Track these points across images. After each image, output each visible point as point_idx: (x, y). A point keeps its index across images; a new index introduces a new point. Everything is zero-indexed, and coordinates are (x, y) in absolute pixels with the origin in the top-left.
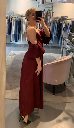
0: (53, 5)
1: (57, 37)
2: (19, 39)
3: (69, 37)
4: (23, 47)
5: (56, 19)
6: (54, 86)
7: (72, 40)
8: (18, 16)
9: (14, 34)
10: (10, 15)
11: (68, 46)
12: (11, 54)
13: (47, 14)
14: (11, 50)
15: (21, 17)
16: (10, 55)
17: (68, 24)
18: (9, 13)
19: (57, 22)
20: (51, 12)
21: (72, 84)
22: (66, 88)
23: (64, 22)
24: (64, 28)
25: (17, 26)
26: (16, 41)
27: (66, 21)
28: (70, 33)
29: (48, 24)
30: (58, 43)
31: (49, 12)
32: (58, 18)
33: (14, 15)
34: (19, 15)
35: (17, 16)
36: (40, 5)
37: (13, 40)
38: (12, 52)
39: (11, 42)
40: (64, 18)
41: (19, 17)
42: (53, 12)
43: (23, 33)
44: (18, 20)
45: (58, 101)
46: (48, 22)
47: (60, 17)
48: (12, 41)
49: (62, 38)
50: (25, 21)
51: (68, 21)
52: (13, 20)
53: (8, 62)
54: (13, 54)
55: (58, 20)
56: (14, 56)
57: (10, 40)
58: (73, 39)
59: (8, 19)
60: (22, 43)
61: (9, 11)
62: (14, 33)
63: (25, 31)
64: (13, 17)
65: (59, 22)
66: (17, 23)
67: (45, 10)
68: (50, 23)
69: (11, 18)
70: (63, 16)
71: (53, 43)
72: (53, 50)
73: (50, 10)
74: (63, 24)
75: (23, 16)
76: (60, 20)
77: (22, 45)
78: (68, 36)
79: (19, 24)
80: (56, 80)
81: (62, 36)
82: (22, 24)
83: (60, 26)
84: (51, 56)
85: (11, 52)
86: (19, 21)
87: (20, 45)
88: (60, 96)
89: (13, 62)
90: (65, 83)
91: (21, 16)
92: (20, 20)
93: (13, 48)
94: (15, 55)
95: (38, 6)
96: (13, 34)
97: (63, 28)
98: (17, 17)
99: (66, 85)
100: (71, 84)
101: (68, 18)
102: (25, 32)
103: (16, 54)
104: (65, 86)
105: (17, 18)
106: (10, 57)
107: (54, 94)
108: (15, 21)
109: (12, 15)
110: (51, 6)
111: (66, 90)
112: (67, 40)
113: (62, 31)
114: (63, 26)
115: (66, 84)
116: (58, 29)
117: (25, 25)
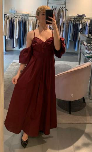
0: (66, 1)
1: (73, 40)
5: (71, 18)
6: (70, 102)
9: (18, 39)
10: (12, 15)
11: (86, 51)
12: (14, 64)
13: (59, 12)
16: (12, 66)
17: (87, 24)
18: (10, 12)
19: (72, 22)
20: (64, 9)
22: (86, 105)
23: (80, 22)
24: (81, 30)
25: (22, 29)
26: (20, 47)
27: (83, 21)
29: (61, 24)
30: (75, 48)
31: (61, 10)
32: (74, 17)
33: (18, 14)
34: (23, 15)
35: (21, 16)
36: (49, 1)
37: (16, 47)
39: (14, 49)
40: (80, 17)
41: (24, 17)
42: (67, 10)
44: (22, 20)
45: (76, 122)
46: (61, 22)
47: (75, 16)
48: (15, 47)
49: (79, 41)
50: (32, 22)
51: (85, 20)
52: (17, 20)
54: (16, 64)
55: (73, 19)
57: (12, 46)
59: (10, 19)
61: (10, 10)
62: (17, 37)
64: (16, 17)
65: (75, 22)
66: (21, 24)
67: (56, 8)
68: (64, 24)
69: (13, 19)
70: (80, 14)
71: (68, 48)
72: (68, 57)
73: (62, 7)
74: (80, 24)
75: (29, 16)
76: (76, 19)
78: (86, 38)
79: (24, 25)
80: (72, 95)
81: (79, 39)
82: (28, 25)
83: (76, 26)
84: (65, 65)
86: (23, 22)
88: (78, 116)
90: (83, 98)
91: (26, 16)
92: (25, 20)
96: (16, 39)
97: (79, 29)
98: (21, 17)
99: (86, 101)
101: (86, 16)
104: (84, 102)
106: (12, 67)
107: (70, 114)
108: (18, 22)
109: (15, 14)
110: (63, 3)
111: (86, 107)
112: (85, 43)
113: (79, 33)
114: (80, 27)
115: (85, 99)
116: (74, 31)
117: (31, 27)
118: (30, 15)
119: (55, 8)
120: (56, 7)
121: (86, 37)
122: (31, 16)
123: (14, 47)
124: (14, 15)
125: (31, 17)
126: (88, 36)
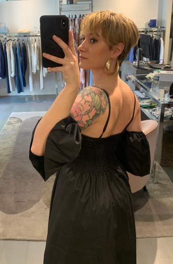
0: (92, 3)
2: (27, 86)
3: (137, 71)
4: (36, 101)
7: (146, 78)
8: (19, 36)
9: (15, 76)
10: (2, 37)
11: (139, 94)
12: (12, 121)
14: (10, 111)
15: (26, 38)
16: (10, 124)
21: (159, 181)
25: (20, 59)
26: (20, 90)
28: (138, 63)
33: (11, 35)
34: (20, 34)
35: (16, 36)
36: (63, 7)
37: (14, 90)
38: (13, 114)
39: (10, 94)
41: (21, 39)
43: (33, 73)
44: (19, 44)
48: (11, 91)
50: (36, 46)
52: (10, 45)
53: (6, 140)
54: (16, 120)
56: (19, 124)
57: (6, 90)
58: (148, 76)
60: (33, 94)
62: (13, 75)
63: (36, 68)
64: (8, 39)
66: (18, 51)
67: (76, 17)
69: (4, 43)
75: (30, 36)
77: (34, 98)
78: (136, 69)
79: (22, 53)
82: (29, 52)
85: (10, 116)
86: (21, 47)
87: (30, 98)
89: (18, 139)
91: (25, 36)
92: (24, 44)
93: (16, 106)
94: (21, 121)
95: (61, 9)
96: (11, 77)
98: (16, 38)
100: (157, 183)
102: (37, 70)
103: (23, 120)
104: (145, 190)
105: (16, 41)
106: (10, 126)
108: (13, 47)
109: (6, 35)
117: (35, 53)
118: (30, 34)
119: (74, 17)
120: (76, 15)
121: (134, 66)
122: (33, 36)
123: (9, 92)
124: (5, 37)
125: (33, 38)
126: (138, 65)
